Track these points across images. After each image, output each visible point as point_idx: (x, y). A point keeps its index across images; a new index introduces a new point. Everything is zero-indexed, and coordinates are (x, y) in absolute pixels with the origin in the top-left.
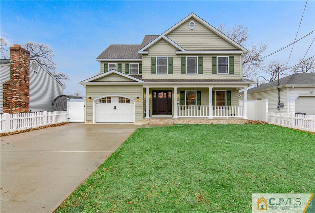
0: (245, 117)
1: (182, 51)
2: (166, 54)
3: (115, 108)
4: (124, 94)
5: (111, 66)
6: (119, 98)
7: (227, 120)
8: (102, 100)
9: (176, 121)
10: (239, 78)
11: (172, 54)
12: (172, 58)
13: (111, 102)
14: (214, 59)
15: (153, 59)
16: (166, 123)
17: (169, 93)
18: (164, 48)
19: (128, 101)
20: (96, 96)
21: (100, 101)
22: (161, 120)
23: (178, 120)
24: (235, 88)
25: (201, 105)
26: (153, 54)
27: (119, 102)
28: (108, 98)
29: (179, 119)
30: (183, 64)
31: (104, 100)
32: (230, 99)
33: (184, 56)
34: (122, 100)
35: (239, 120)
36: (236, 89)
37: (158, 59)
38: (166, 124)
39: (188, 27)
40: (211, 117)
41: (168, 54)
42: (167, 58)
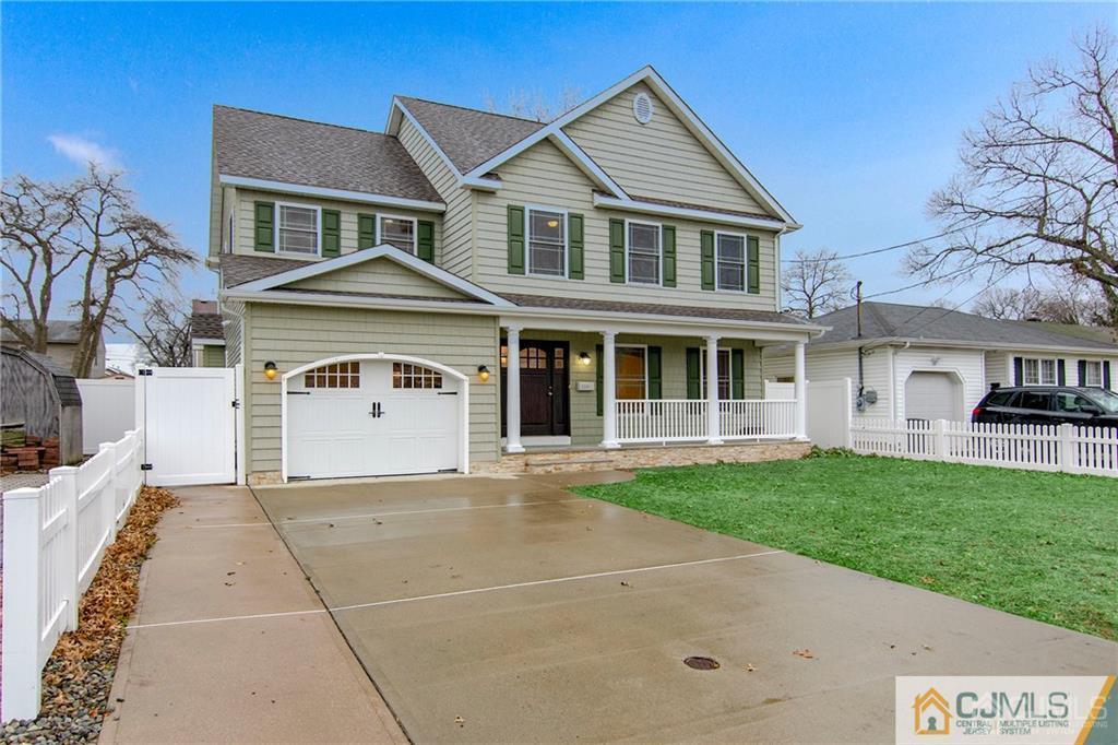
0: (802, 436)
1: (617, 197)
2: (561, 202)
3: (377, 411)
4: (424, 350)
5: (293, 215)
6: (397, 366)
7: (759, 448)
8: (316, 374)
9: (617, 457)
10: (771, 309)
11: (581, 205)
12: (581, 217)
13: (358, 386)
14: (706, 236)
15: (515, 212)
16: (589, 465)
17: (557, 350)
18: (553, 176)
19: (435, 381)
20: (297, 356)
21: (309, 381)
22: (566, 456)
23: (623, 453)
24: (753, 341)
25: (660, 398)
26: (516, 196)
27: (397, 384)
28: (344, 366)
29: (624, 448)
30: (616, 247)
31: (327, 374)
32: (742, 378)
33: (619, 217)
34: (411, 377)
35: (789, 447)
36: (757, 344)
37: (531, 217)
38: (591, 468)
39: (629, 112)
40: (714, 438)
41: (567, 203)
42: (562, 215)
